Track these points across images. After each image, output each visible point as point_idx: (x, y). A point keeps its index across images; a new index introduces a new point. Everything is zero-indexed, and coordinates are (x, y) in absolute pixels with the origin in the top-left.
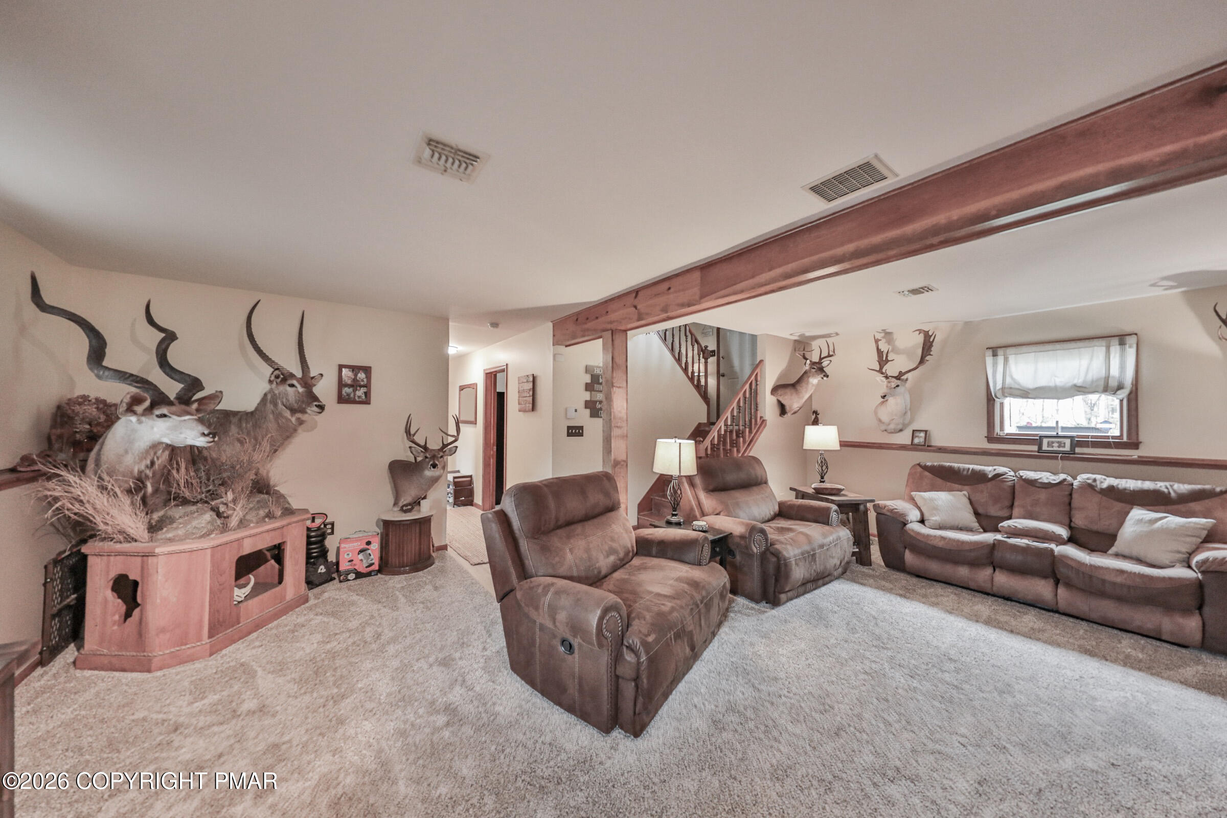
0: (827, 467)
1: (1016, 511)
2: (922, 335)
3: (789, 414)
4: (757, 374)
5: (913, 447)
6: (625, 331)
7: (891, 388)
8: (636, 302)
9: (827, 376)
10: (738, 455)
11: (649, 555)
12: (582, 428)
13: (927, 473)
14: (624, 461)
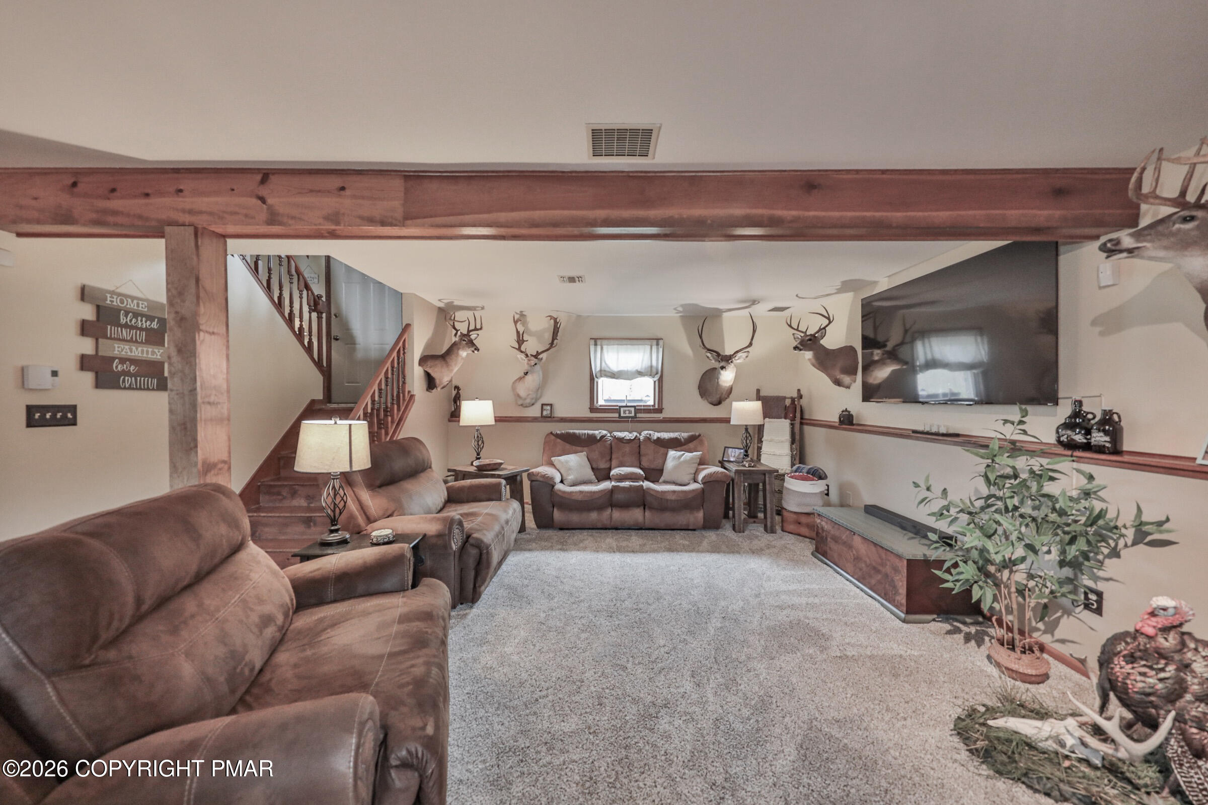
0: (483, 442)
1: (614, 463)
2: (552, 321)
3: (439, 389)
4: (405, 340)
5: (544, 419)
6: (224, 237)
7: (531, 366)
8: (263, 191)
9: (478, 350)
10: (386, 438)
11: (321, 602)
12: (73, 409)
13: (559, 440)
14: (224, 462)
